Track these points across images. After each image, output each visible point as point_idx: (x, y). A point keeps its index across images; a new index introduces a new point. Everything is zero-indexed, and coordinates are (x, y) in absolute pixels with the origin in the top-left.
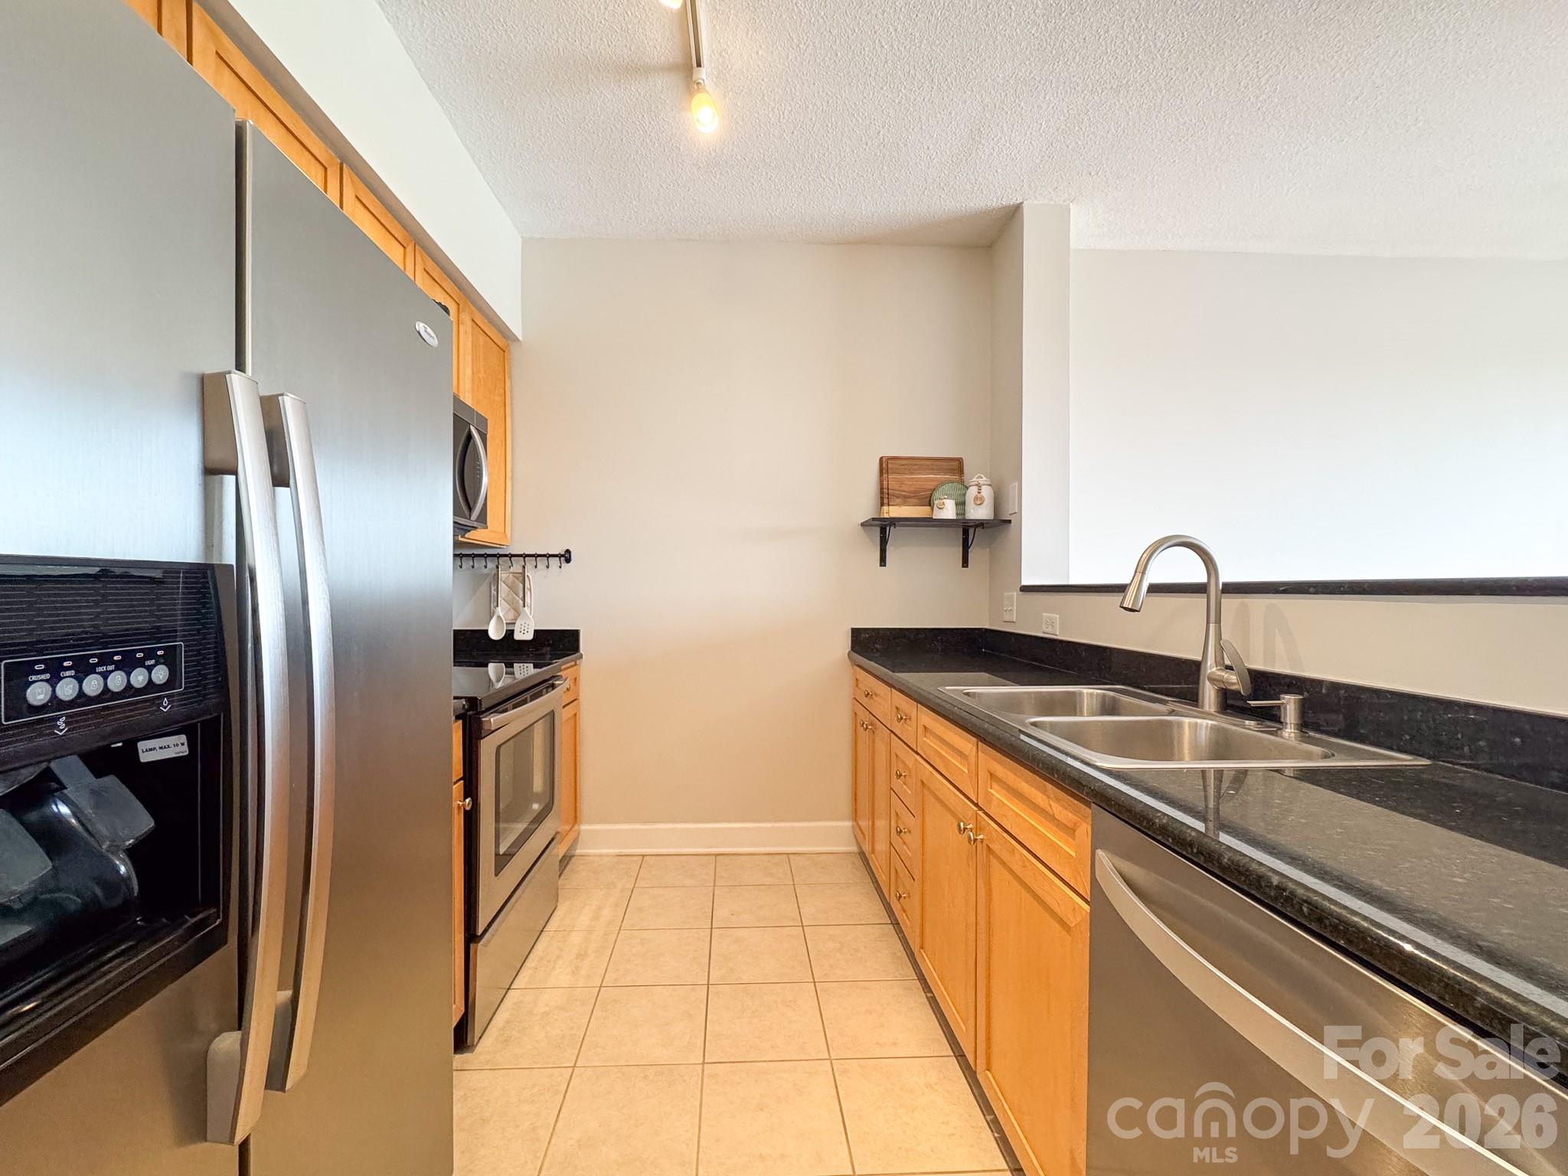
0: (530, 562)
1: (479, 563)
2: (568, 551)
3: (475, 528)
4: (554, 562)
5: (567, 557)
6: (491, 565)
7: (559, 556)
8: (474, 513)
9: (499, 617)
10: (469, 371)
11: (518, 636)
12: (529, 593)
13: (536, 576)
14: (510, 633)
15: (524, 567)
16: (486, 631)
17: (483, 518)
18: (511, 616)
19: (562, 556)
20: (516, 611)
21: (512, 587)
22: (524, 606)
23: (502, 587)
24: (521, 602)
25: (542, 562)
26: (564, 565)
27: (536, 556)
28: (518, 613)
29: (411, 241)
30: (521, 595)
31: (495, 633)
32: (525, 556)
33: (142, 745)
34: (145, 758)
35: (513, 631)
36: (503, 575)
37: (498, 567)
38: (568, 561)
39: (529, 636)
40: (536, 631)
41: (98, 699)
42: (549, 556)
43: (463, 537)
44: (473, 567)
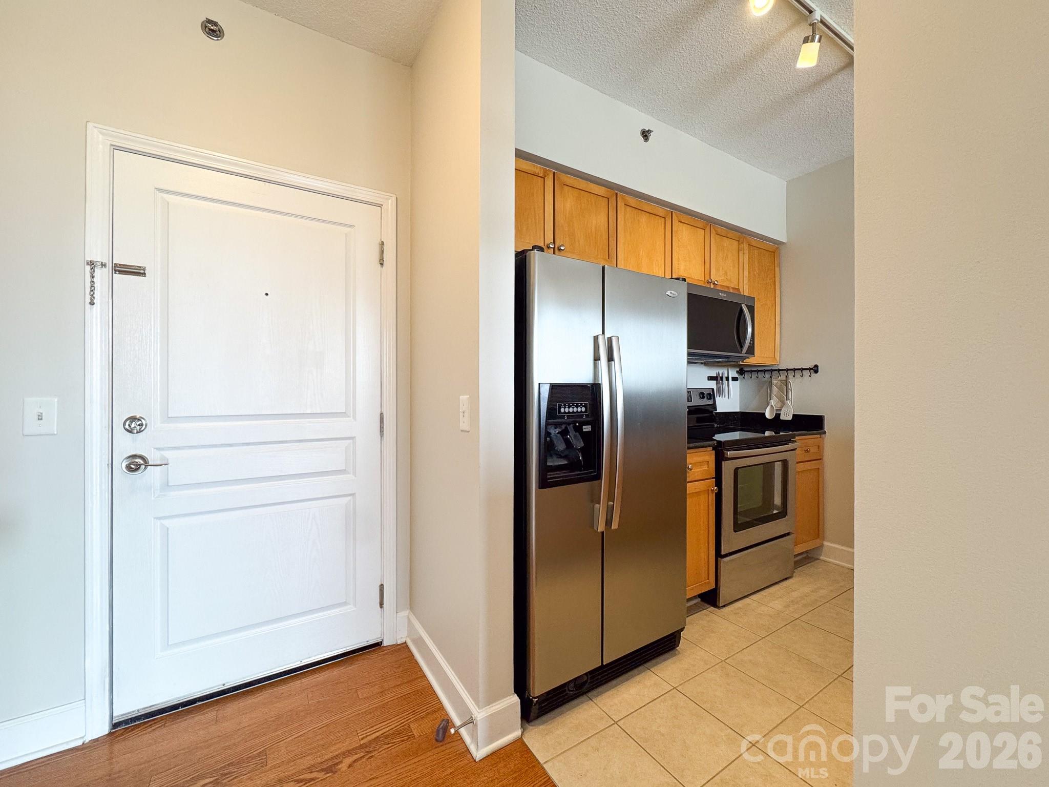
0: (791, 374)
1: (761, 375)
2: (816, 366)
3: (748, 357)
4: (806, 373)
5: (815, 369)
6: (767, 376)
7: (810, 369)
8: (745, 348)
9: (772, 406)
10: (746, 273)
11: (782, 417)
12: (790, 392)
13: (795, 383)
14: (778, 416)
15: (787, 377)
16: (765, 413)
17: (751, 351)
18: (779, 405)
19: (812, 369)
20: (782, 402)
21: (780, 389)
22: (787, 400)
23: (775, 389)
24: (785, 397)
25: (798, 373)
26: (814, 375)
27: (794, 370)
28: (783, 404)
29: (708, 225)
30: (785, 394)
31: (769, 415)
32: (787, 370)
33: (584, 427)
34: (584, 430)
35: (780, 414)
36: (775, 381)
37: (771, 377)
38: (816, 372)
39: (790, 418)
40: (794, 415)
41: (572, 413)
42: (802, 370)
43: (743, 362)
44: (757, 377)
